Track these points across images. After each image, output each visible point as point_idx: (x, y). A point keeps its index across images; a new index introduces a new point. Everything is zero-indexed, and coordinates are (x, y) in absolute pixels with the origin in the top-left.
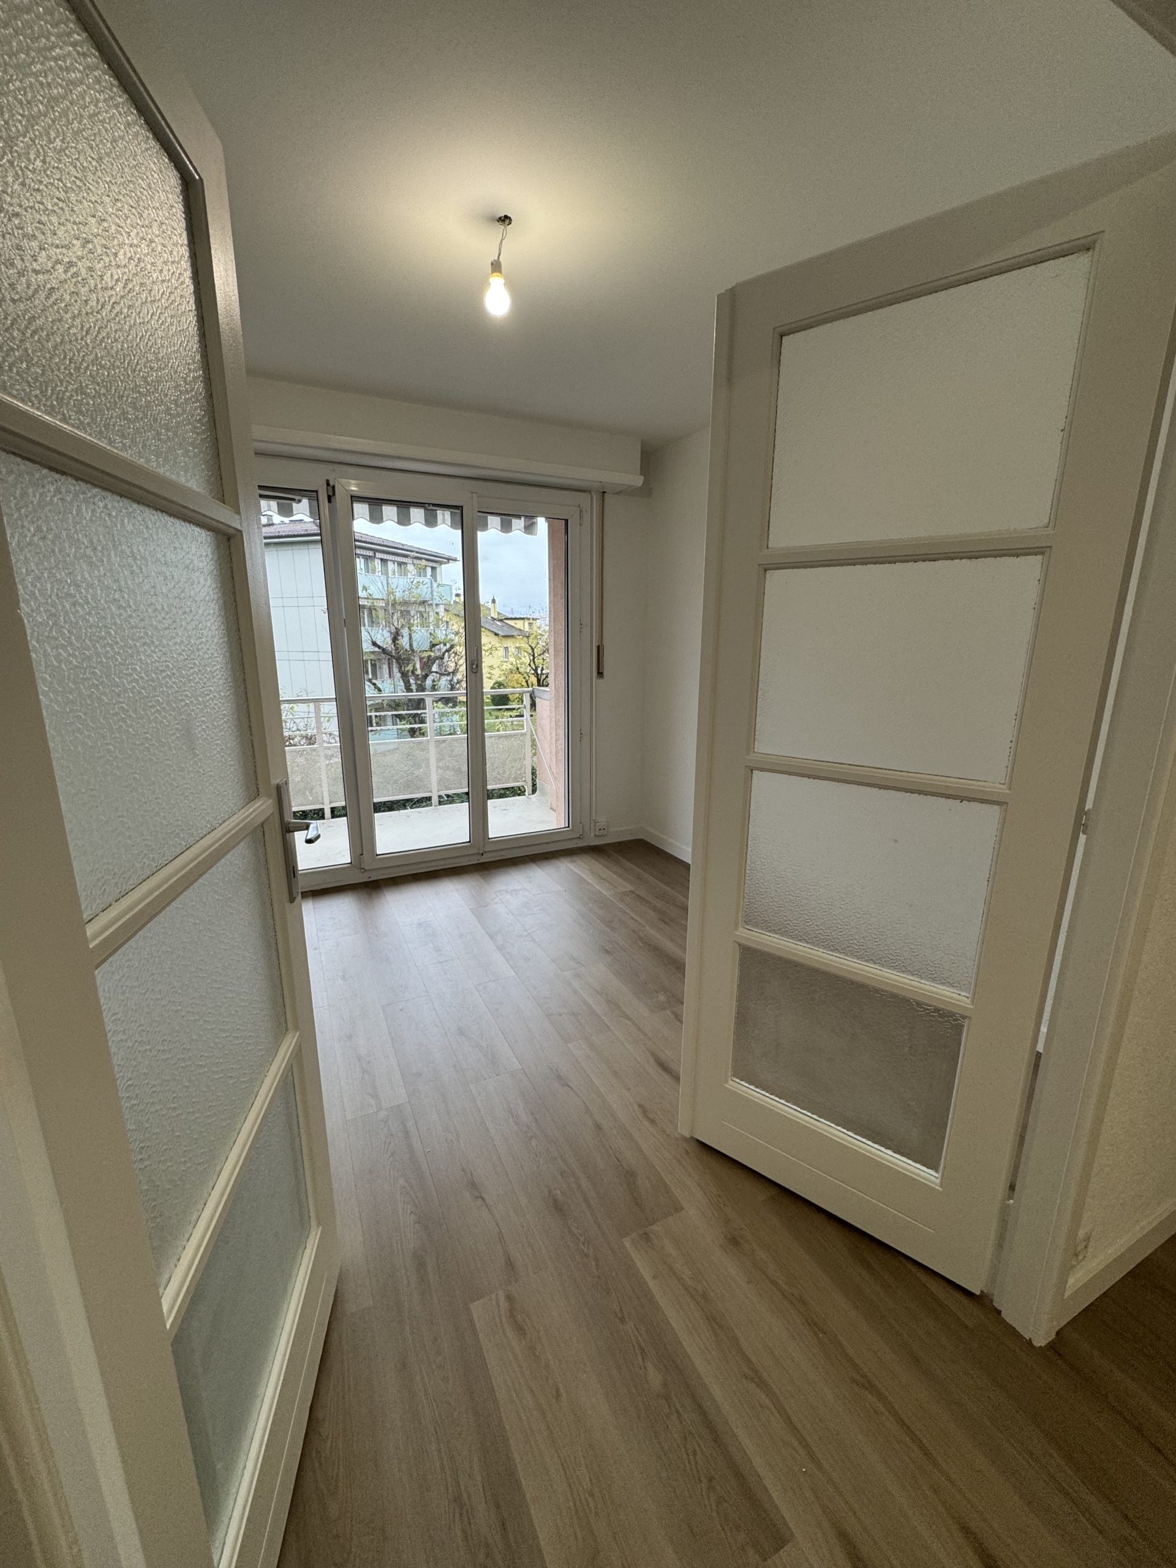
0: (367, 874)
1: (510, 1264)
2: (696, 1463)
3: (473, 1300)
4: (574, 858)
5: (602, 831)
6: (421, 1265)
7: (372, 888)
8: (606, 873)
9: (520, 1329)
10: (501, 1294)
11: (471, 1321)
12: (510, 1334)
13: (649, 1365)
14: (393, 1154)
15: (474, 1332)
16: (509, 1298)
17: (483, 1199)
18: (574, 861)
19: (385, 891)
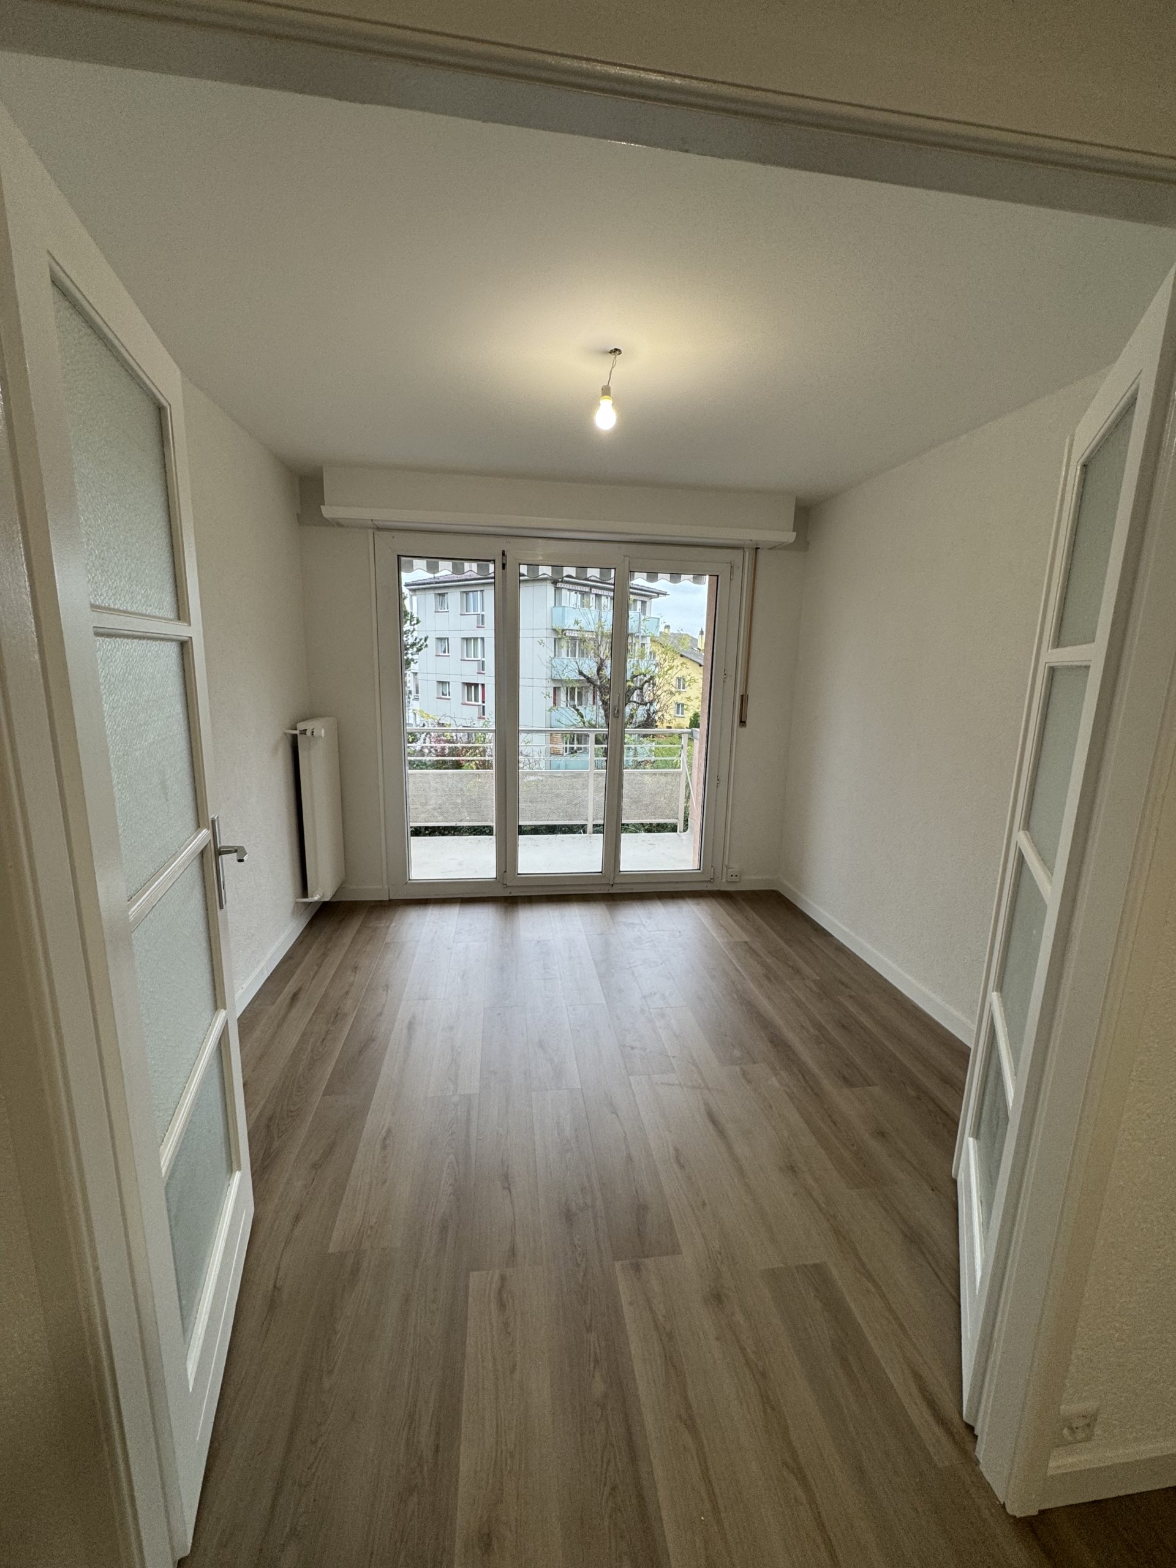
0: (509, 890)
1: (513, 1251)
2: (607, 1470)
3: (473, 1270)
4: (701, 901)
5: (734, 877)
6: (444, 1229)
7: (511, 903)
8: (727, 920)
9: (502, 1306)
10: (497, 1272)
11: (467, 1287)
12: (493, 1306)
13: (597, 1374)
14: (453, 1133)
15: (467, 1296)
16: (503, 1278)
17: (510, 1191)
18: (698, 904)
19: (520, 907)
